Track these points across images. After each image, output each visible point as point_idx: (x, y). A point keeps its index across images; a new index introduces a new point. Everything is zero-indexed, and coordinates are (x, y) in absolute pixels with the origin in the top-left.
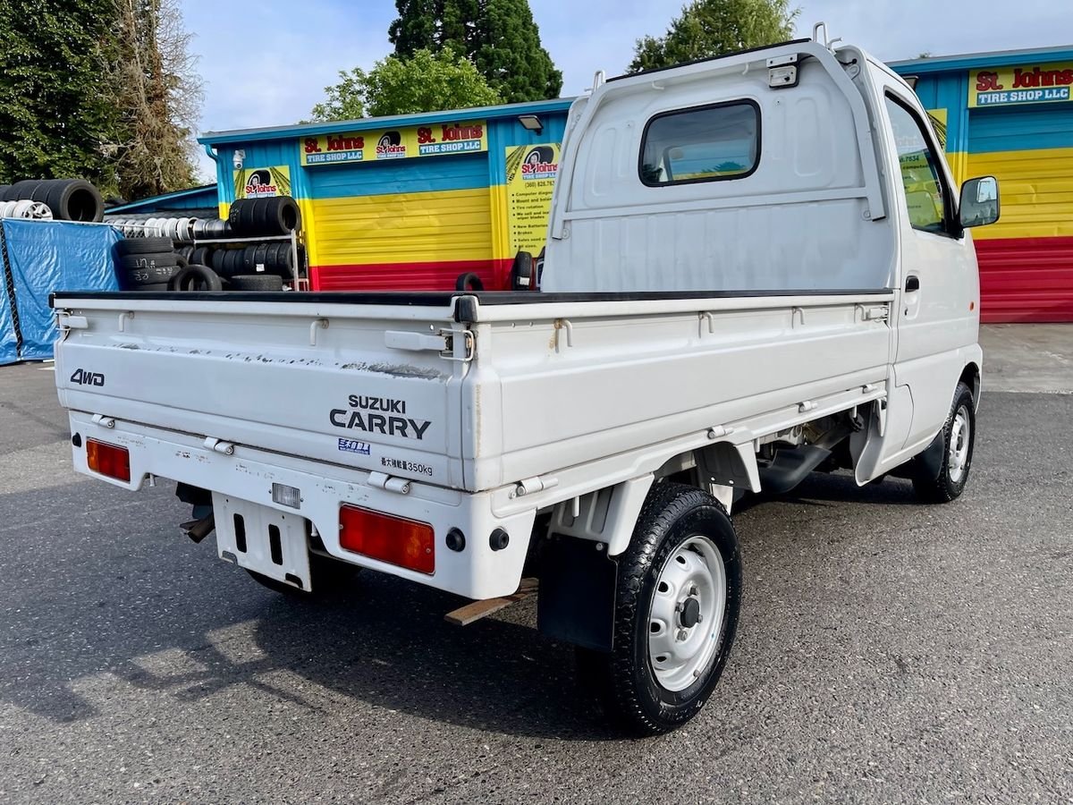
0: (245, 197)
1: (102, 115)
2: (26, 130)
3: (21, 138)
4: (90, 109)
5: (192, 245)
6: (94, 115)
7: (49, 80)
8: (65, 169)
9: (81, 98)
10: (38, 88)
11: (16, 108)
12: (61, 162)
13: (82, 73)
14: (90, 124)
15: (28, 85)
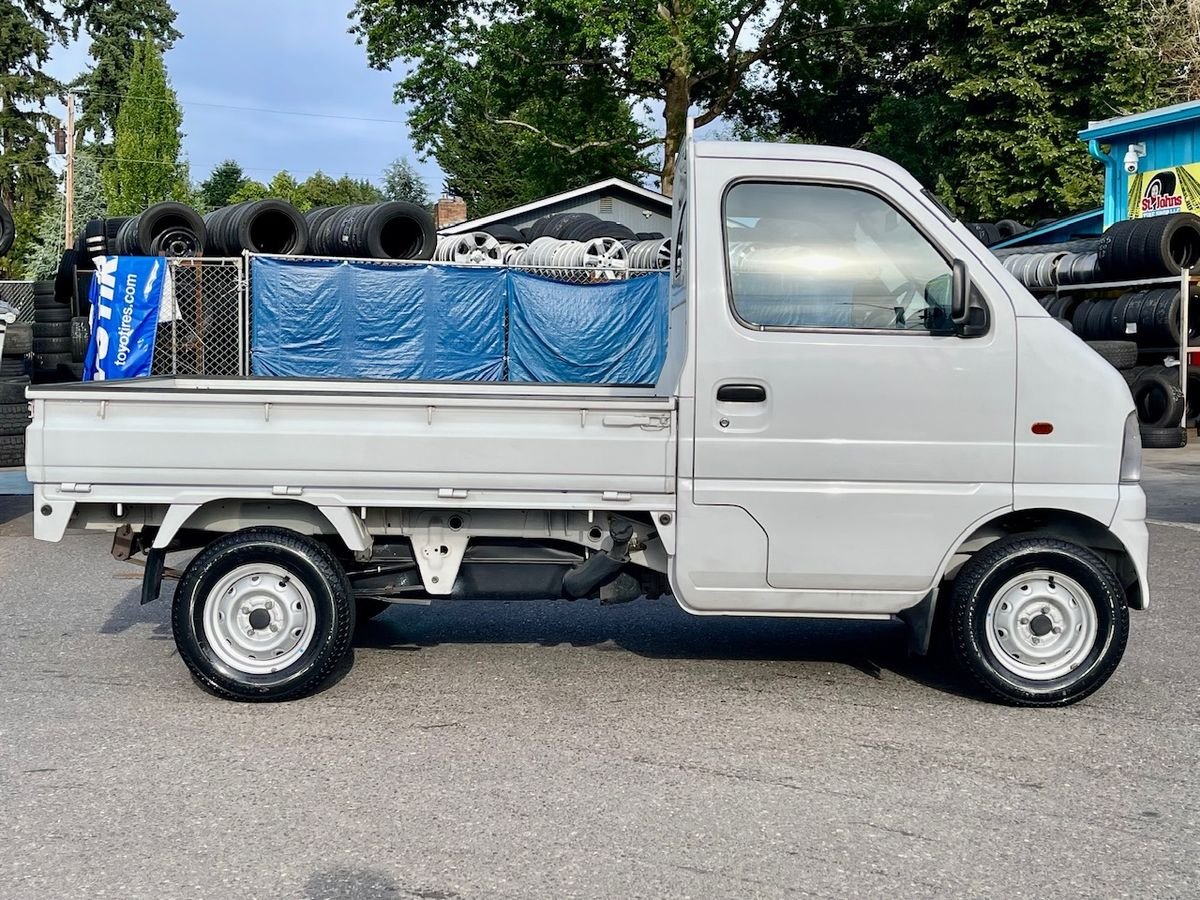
0: (1140, 217)
1: (1139, 79)
2: (1033, 114)
3: (1025, 126)
4: (1123, 71)
5: (1053, 292)
6: (1127, 80)
7: (1071, 34)
8: (1078, 167)
9: (1111, 56)
10: (1056, 47)
11: (1021, 82)
12: (1074, 158)
13: (1115, 17)
14: (1119, 94)
15: (1042, 46)
